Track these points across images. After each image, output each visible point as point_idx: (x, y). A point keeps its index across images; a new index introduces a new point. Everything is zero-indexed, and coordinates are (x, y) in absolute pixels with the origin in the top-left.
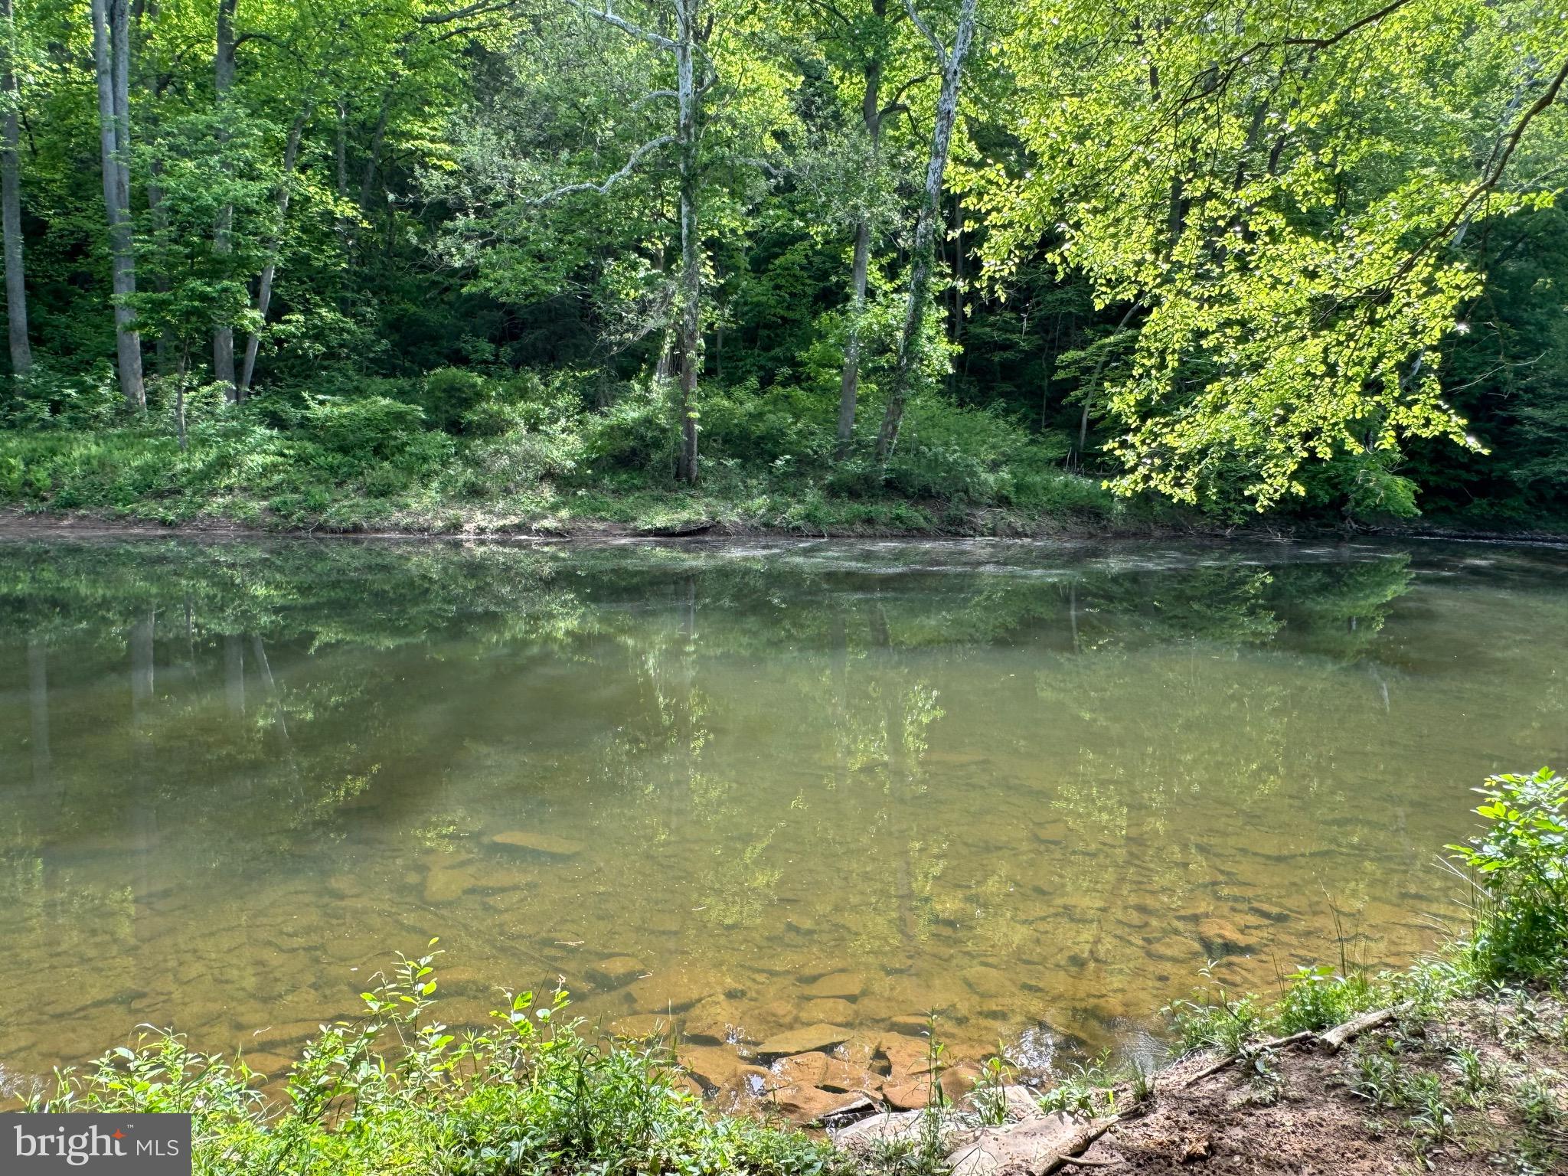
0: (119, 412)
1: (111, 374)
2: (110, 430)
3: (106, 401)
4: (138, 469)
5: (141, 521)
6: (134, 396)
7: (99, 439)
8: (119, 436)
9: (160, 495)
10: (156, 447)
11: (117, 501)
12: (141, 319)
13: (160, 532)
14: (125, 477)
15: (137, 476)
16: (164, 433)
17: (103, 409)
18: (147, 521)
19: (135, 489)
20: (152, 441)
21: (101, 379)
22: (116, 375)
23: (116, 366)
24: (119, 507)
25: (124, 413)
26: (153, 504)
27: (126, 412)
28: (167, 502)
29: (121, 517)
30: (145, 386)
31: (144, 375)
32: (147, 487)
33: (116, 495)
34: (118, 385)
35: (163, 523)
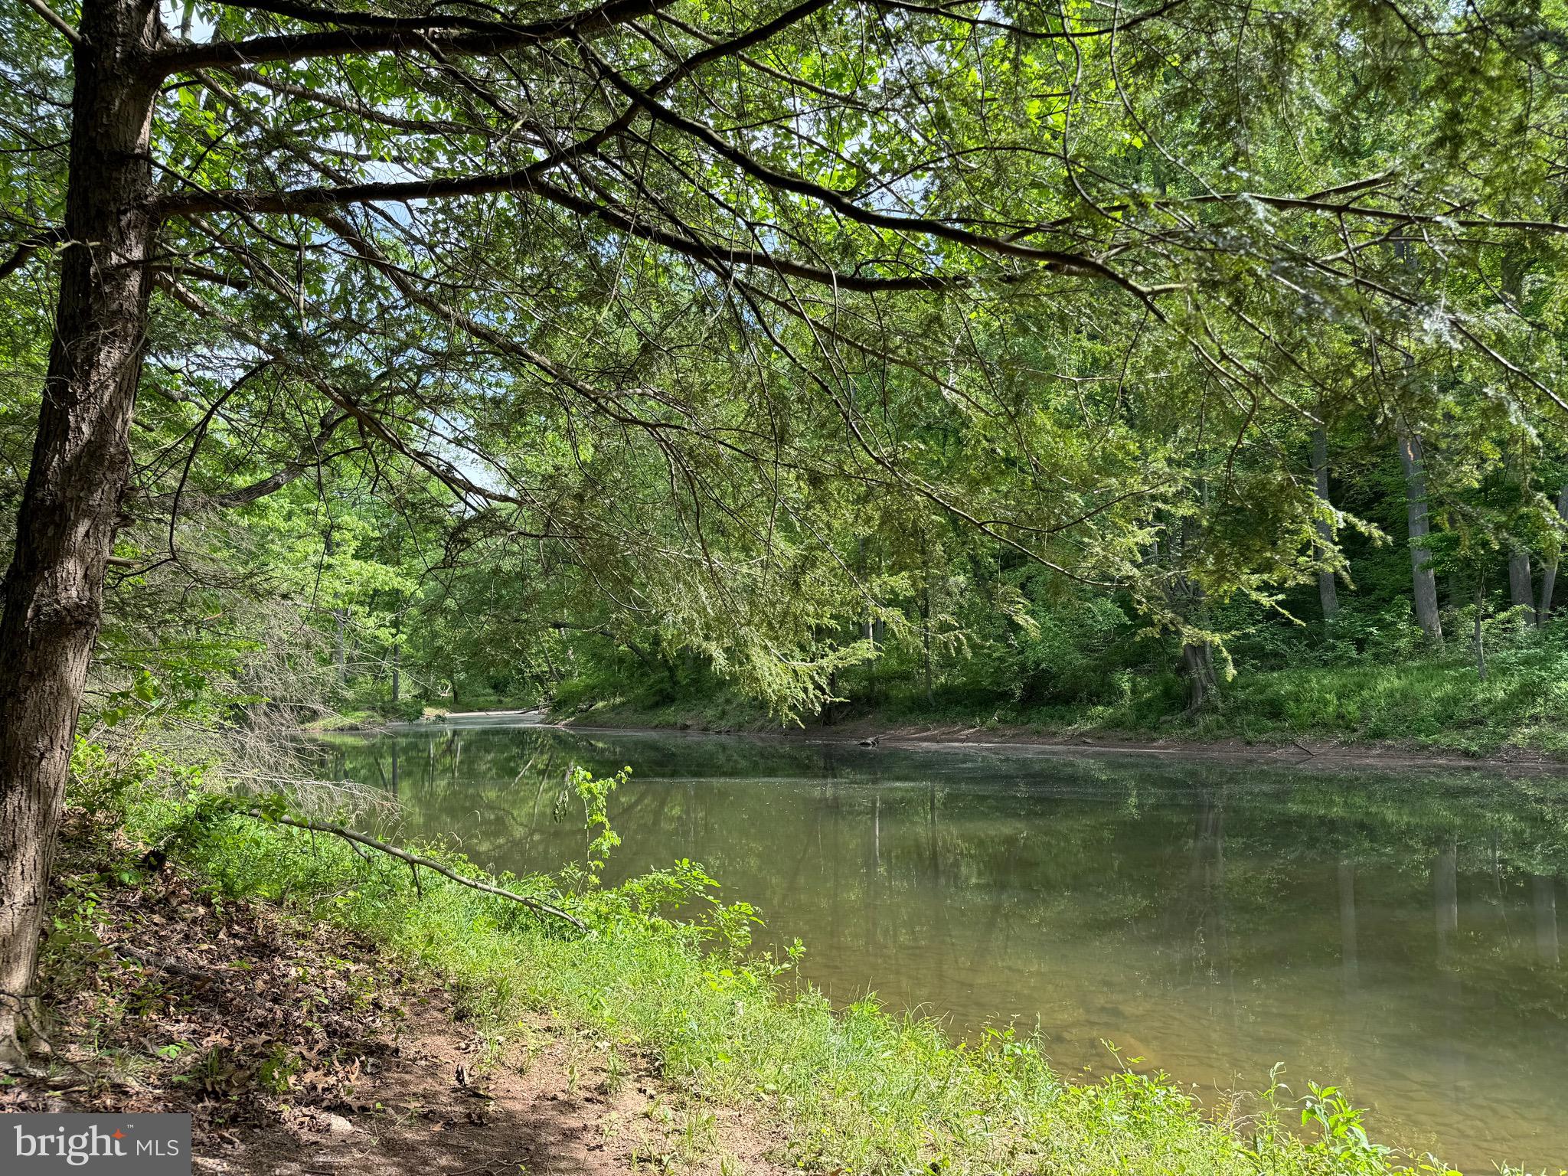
0: (1417, 646)
1: (1408, 610)
2: (1410, 663)
3: (1405, 636)
4: (1440, 700)
5: (1444, 751)
6: (1430, 628)
7: (1402, 672)
8: (1418, 669)
9: (1461, 726)
10: (1456, 678)
11: (1420, 732)
12: (1437, 557)
13: (1464, 763)
14: (1428, 708)
15: (1439, 708)
16: (1462, 663)
17: (1403, 643)
18: (1449, 751)
19: (1437, 720)
20: (1452, 673)
21: (1400, 616)
22: (1413, 610)
23: (1412, 600)
24: (1422, 738)
25: (1421, 647)
26: (1454, 734)
27: (1424, 645)
28: (1469, 732)
29: (1424, 747)
30: (1441, 617)
31: (1439, 608)
32: (1446, 719)
33: (1417, 726)
34: (1415, 620)
35: (1466, 754)
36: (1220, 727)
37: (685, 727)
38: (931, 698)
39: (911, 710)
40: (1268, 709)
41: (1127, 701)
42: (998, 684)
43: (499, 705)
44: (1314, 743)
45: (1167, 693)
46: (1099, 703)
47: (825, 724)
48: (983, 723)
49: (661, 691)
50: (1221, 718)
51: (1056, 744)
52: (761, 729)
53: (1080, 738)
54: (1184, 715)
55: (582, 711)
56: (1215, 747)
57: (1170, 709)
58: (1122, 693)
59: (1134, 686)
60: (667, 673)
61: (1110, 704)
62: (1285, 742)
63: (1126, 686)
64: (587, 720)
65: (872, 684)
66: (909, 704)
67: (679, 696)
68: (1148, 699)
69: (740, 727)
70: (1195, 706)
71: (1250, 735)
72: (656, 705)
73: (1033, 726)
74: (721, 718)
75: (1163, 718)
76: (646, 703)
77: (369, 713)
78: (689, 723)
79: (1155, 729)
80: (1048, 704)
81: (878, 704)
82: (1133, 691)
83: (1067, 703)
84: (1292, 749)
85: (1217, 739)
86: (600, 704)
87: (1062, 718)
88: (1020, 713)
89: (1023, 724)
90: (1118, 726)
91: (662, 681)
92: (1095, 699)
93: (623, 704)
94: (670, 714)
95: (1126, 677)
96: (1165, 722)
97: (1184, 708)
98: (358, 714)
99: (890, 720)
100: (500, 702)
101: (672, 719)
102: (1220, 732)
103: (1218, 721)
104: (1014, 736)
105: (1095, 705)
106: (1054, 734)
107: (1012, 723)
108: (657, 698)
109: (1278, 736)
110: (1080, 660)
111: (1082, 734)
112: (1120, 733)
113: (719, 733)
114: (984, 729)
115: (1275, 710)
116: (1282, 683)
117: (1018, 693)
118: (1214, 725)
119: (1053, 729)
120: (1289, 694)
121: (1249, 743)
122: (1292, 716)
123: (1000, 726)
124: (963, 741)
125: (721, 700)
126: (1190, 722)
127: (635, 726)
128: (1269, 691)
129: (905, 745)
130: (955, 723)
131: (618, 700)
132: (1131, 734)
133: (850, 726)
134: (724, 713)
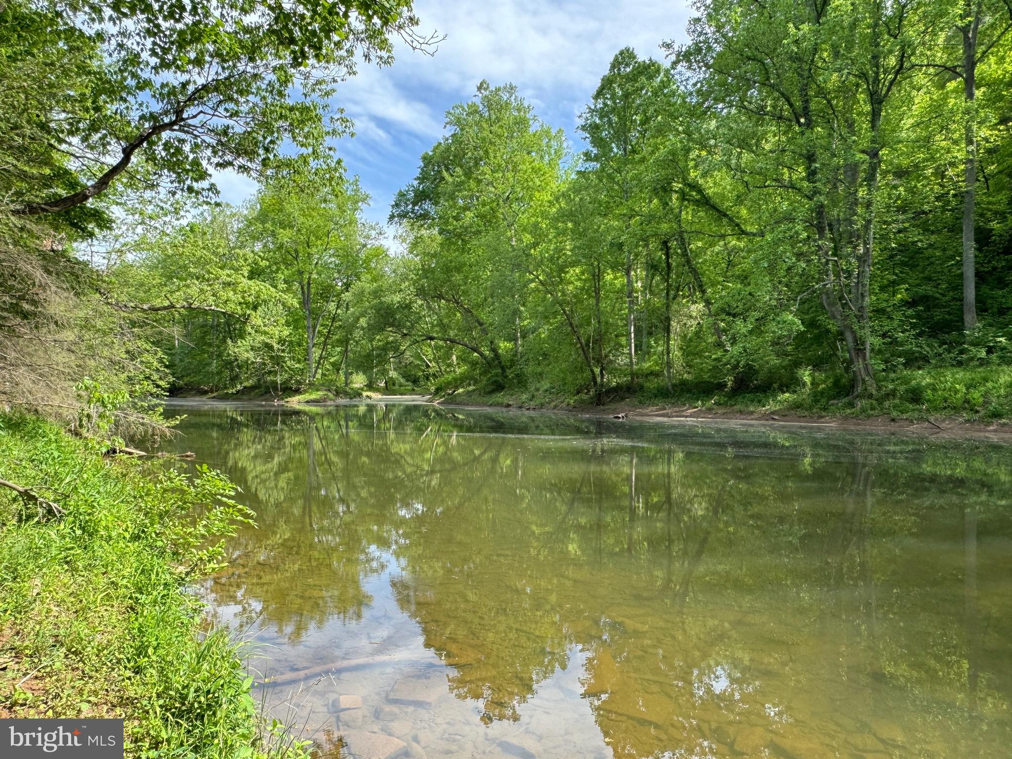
36: (873, 409)
37: (509, 406)
38: (670, 388)
39: (656, 396)
40: (910, 395)
41: (807, 390)
42: (715, 377)
43: (413, 392)
44: (944, 421)
45: (836, 383)
46: (787, 391)
47: (597, 404)
48: (703, 405)
49: (495, 382)
50: (874, 402)
51: (752, 419)
52: (555, 407)
53: (770, 416)
54: (846, 400)
55: (449, 394)
56: (868, 422)
57: (837, 396)
58: (804, 384)
59: (814, 379)
60: (500, 371)
61: (795, 392)
62: (921, 419)
63: (807, 379)
64: (451, 400)
65: (632, 378)
66: (656, 392)
67: (507, 386)
68: (824, 389)
69: (542, 406)
70: (856, 393)
71: (894, 414)
72: (493, 392)
73: (737, 407)
74: (531, 400)
75: (832, 402)
76: (488, 390)
77: (325, 392)
78: (510, 403)
79: (825, 409)
80: (751, 392)
81: (635, 392)
82: (812, 384)
83: (765, 391)
84: (926, 424)
85: (869, 417)
86: (461, 390)
87: (759, 402)
88: (730, 398)
89: (732, 406)
90: (798, 407)
91: (497, 375)
92: (785, 389)
93: (474, 390)
94: (499, 397)
95: (807, 373)
96: (833, 405)
97: (848, 395)
98: (319, 393)
99: (640, 402)
100: (413, 390)
101: (500, 400)
102: (872, 412)
103: (872, 404)
104: (724, 414)
105: (784, 392)
106: (752, 413)
107: (725, 405)
108: (494, 387)
109: (916, 414)
110: (775, 361)
111: (772, 413)
112: (800, 412)
113: (528, 409)
114: (704, 408)
115: (915, 396)
116: (922, 377)
117: (730, 383)
118: (869, 406)
119: (752, 409)
120: (929, 385)
121: (893, 420)
122: (928, 401)
123: (715, 407)
124: (687, 417)
125: (533, 388)
126: (851, 405)
127: (477, 404)
128: (914, 382)
129: (647, 419)
130: (685, 405)
131: (471, 388)
132: (806, 413)
133: (612, 406)
134: (533, 396)
